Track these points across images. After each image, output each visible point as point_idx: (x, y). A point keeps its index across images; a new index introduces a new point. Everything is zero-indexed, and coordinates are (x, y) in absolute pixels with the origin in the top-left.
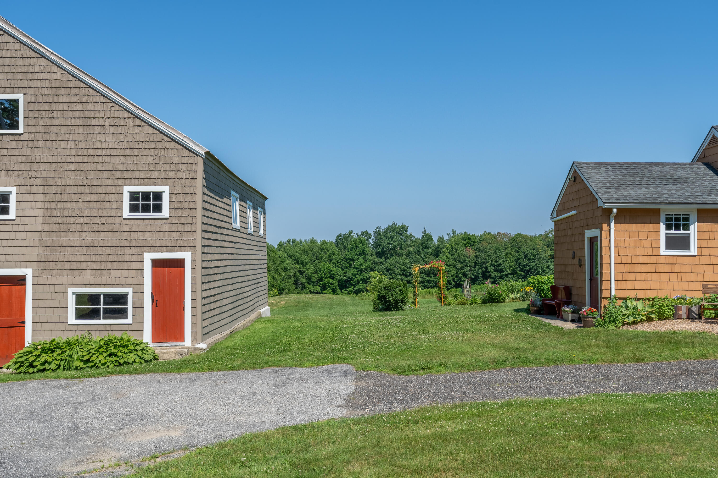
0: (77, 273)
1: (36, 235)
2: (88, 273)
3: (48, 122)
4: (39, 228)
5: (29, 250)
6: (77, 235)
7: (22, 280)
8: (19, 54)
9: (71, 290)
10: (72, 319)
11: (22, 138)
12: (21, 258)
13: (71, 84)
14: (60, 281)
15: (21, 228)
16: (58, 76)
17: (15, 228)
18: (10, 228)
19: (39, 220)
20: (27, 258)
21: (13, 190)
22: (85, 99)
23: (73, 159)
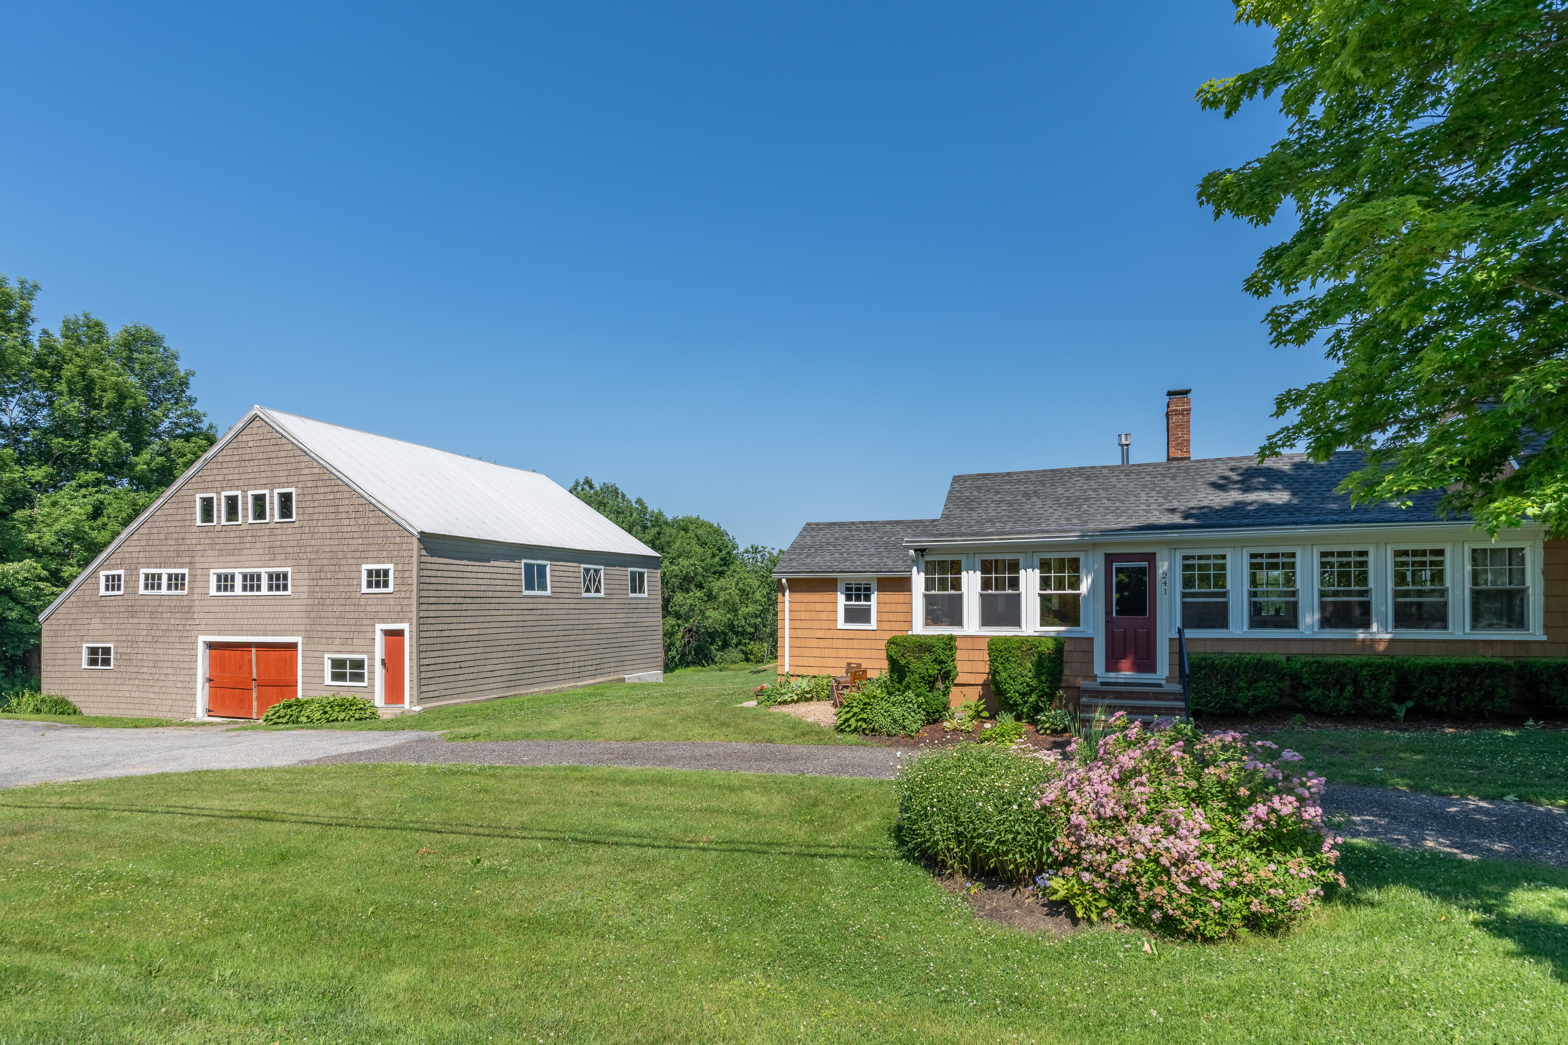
0: (330, 641)
1: (304, 608)
2: (337, 641)
3: (311, 510)
4: (305, 602)
5: (300, 621)
6: (330, 609)
7: (294, 646)
8: (292, 453)
9: (326, 656)
10: (328, 680)
11: (296, 525)
12: (295, 628)
13: (326, 477)
14: (320, 648)
15: (295, 602)
16: (316, 471)
17: (291, 602)
18: (287, 602)
19: (305, 595)
20: (299, 628)
21: (289, 570)
22: (336, 489)
23: (328, 542)
